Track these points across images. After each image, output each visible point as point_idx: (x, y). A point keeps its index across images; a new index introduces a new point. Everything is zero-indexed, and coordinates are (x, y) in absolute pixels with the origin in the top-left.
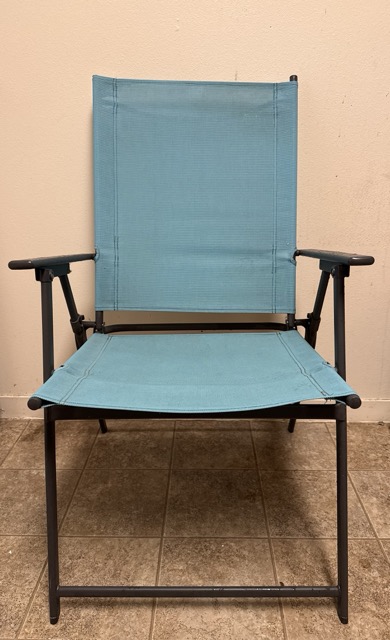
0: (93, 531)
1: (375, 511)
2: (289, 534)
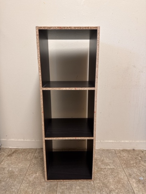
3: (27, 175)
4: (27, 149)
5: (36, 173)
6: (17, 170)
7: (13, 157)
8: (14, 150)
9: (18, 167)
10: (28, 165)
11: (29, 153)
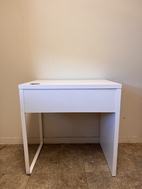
0: (13, 173)
1: (87, 165)
2: (64, 172)
3: (12, 161)
4: (14, 145)
5: (19, 161)
6: (5, 158)
7: (3, 151)
8: (4, 146)
9: (5, 157)
10: (14, 155)
11: (15, 147)
